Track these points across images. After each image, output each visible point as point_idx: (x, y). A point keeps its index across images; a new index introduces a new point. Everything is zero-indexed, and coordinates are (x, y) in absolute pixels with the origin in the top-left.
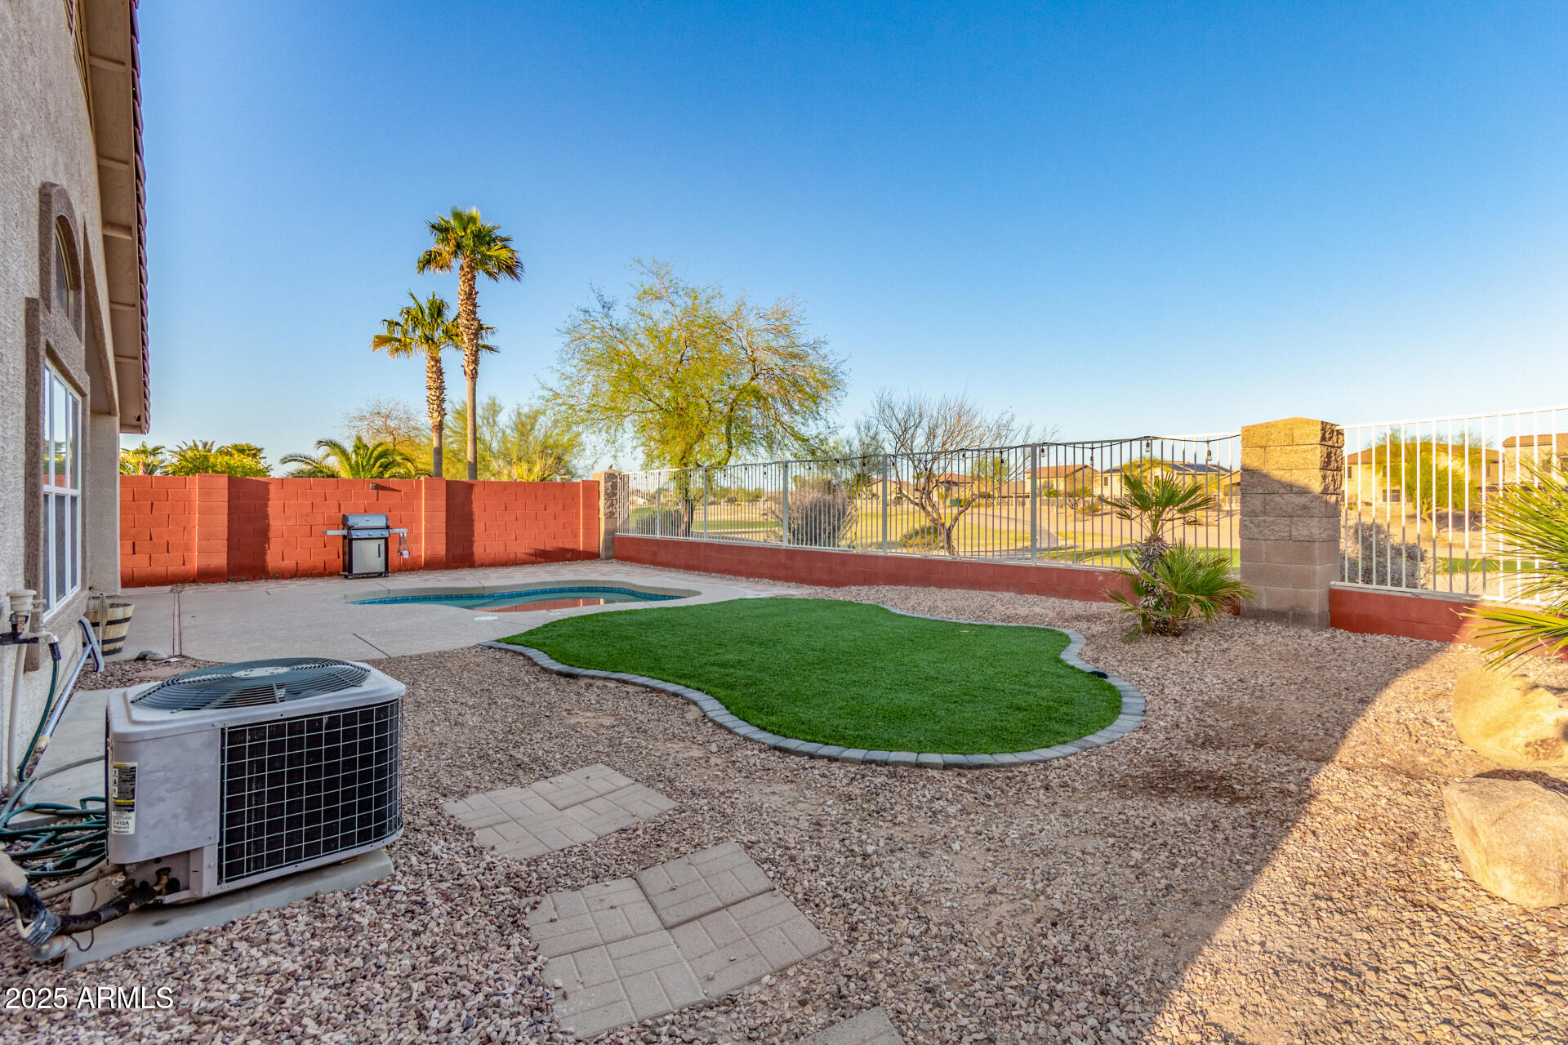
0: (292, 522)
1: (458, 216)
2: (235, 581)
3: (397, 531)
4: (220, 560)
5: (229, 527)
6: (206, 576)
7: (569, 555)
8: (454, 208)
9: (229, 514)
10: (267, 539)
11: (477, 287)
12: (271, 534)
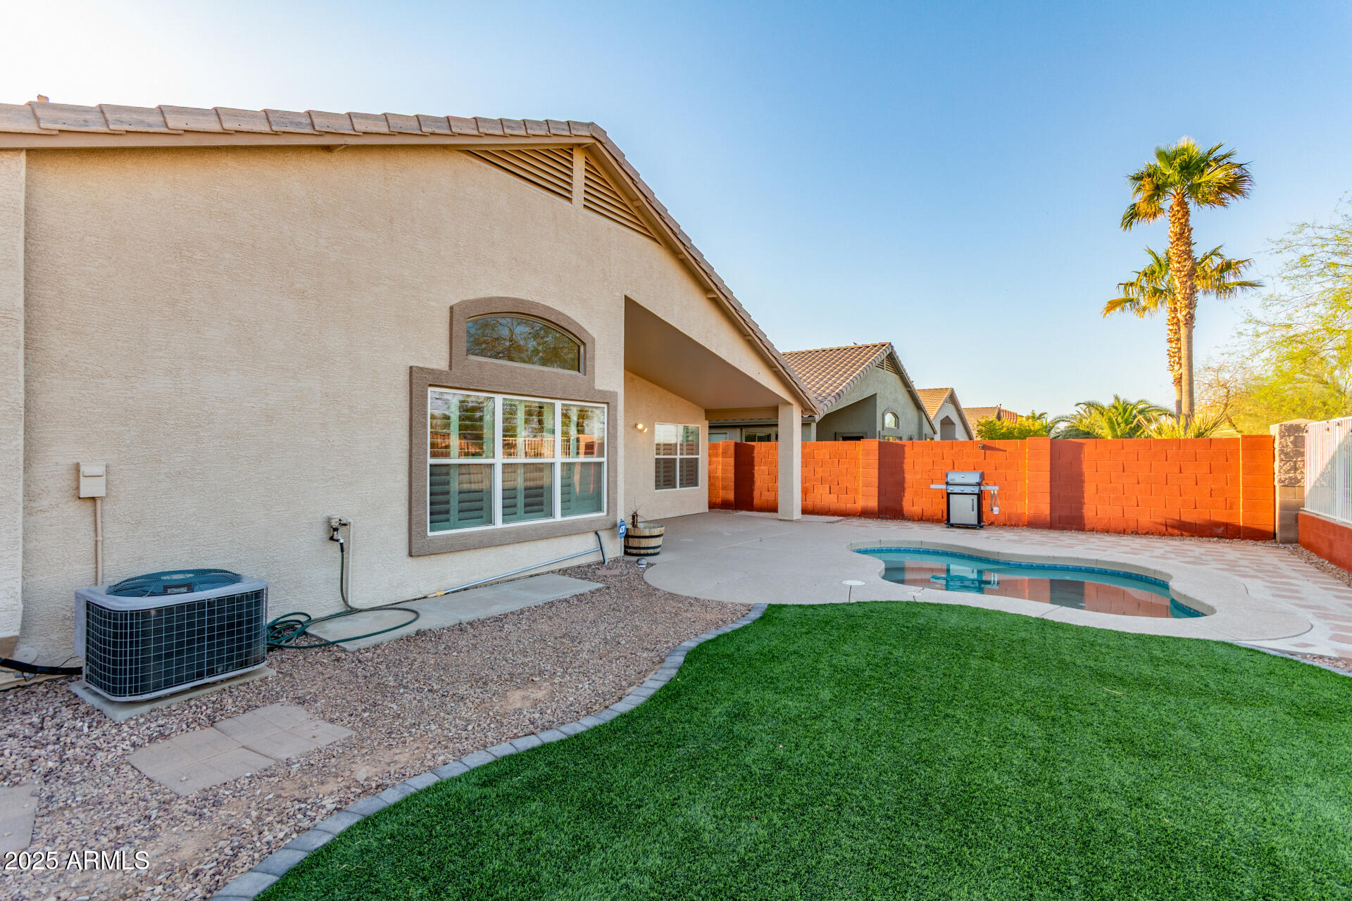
0: (919, 477)
1: (1161, 155)
2: (882, 518)
3: (989, 488)
4: (873, 503)
5: (879, 478)
6: (865, 514)
7: (1220, 531)
8: (1157, 149)
9: (879, 469)
10: (903, 489)
11: (1191, 223)
12: (906, 485)
